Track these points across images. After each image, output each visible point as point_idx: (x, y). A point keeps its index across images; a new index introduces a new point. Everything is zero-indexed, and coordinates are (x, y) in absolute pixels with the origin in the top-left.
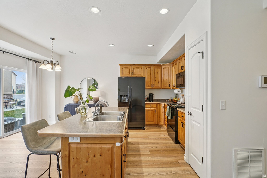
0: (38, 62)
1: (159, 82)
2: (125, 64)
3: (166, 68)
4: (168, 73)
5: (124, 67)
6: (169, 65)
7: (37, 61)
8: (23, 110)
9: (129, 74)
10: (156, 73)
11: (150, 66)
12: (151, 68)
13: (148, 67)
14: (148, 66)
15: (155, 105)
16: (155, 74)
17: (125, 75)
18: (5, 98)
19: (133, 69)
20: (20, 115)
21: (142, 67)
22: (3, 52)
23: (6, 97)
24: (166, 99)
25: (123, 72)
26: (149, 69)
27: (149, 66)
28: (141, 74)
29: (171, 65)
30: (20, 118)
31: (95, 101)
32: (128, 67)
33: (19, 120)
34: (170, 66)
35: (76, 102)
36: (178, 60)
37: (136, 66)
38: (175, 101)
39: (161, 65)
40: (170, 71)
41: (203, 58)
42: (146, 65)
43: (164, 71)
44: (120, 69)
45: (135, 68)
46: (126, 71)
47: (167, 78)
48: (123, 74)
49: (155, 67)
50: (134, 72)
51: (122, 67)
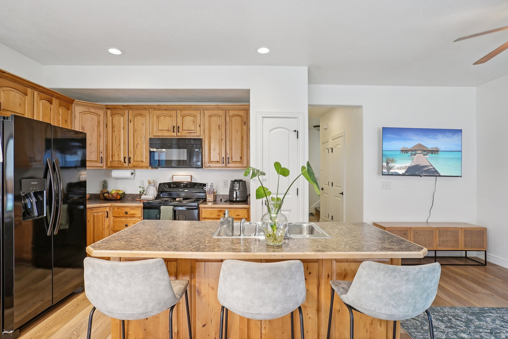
3: (91, 113)
4: (96, 128)
6: (99, 108)
10: (62, 122)
11: (48, 94)
12: (50, 102)
13: (45, 96)
14: (44, 92)
21: (29, 90)
27: (48, 96)
28: (24, 115)
29: (106, 110)
34: (103, 112)
36: (149, 108)
37: (6, 78)
38: (119, 197)
39: (74, 100)
40: (102, 123)
41: (298, 138)
42: (39, 86)
43: (83, 120)
45: (5, 89)
47: (95, 140)
49: (59, 103)
50: (3, 101)
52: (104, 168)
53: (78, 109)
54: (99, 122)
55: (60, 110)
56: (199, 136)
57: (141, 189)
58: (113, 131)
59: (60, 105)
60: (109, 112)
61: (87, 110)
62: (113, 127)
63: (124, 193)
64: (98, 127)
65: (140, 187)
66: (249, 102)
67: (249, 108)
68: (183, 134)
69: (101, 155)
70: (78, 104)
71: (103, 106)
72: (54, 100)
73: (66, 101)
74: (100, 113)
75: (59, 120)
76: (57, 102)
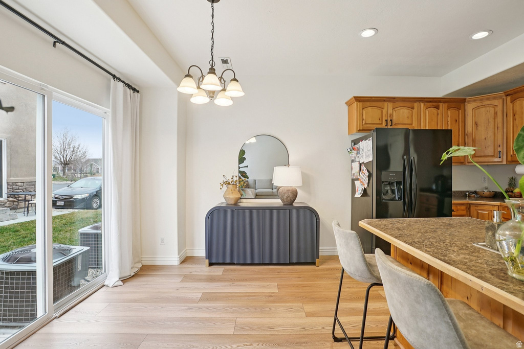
0: (134, 90)
2: (372, 98)
3: (485, 106)
4: (491, 120)
5: (368, 104)
6: (497, 98)
7: (131, 87)
8: (64, 218)
9: (380, 124)
11: (435, 102)
12: (437, 108)
13: (431, 104)
14: (430, 102)
15: (463, 207)
16: (449, 123)
17: (369, 125)
18: (24, 190)
19: (390, 111)
20: (60, 231)
21: (416, 105)
22: (53, 40)
23: (26, 189)
24: (467, 191)
25: (364, 117)
26: (434, 110)
27: (434, 104)
28: (411, 124)
29: (505, 98)
30: (82, 247)
31: (289, 199)
32: (380, 104)
33: (80, 254)
34: (501, 101)
35: (233, 202)
37: (397, 101)
39: (466, 99)
40: (500, 114)
43: (476, 116)
44: (357, 111)
45: (396, 109)
46: (373, 116)
47: (491, 134)
48: (364, 123)
49: (447, 107)
50: (394, 118)
51: (361, 103)
52: (505, 163)
53: (470, 107)
54: (496, 113)
55: (449, 112)
58: (514, 119)
59: (449, 108)
60: (509, 98)
61: (481, 104)
62: (514, 115)
64: (494, 119)
69: (500, 149)
70: (470, 101)
71: (501, 93)
72: (441, 105)
73: (456, 102)
74: (498, 103)
75: (448, 122)
76: (445, 105)
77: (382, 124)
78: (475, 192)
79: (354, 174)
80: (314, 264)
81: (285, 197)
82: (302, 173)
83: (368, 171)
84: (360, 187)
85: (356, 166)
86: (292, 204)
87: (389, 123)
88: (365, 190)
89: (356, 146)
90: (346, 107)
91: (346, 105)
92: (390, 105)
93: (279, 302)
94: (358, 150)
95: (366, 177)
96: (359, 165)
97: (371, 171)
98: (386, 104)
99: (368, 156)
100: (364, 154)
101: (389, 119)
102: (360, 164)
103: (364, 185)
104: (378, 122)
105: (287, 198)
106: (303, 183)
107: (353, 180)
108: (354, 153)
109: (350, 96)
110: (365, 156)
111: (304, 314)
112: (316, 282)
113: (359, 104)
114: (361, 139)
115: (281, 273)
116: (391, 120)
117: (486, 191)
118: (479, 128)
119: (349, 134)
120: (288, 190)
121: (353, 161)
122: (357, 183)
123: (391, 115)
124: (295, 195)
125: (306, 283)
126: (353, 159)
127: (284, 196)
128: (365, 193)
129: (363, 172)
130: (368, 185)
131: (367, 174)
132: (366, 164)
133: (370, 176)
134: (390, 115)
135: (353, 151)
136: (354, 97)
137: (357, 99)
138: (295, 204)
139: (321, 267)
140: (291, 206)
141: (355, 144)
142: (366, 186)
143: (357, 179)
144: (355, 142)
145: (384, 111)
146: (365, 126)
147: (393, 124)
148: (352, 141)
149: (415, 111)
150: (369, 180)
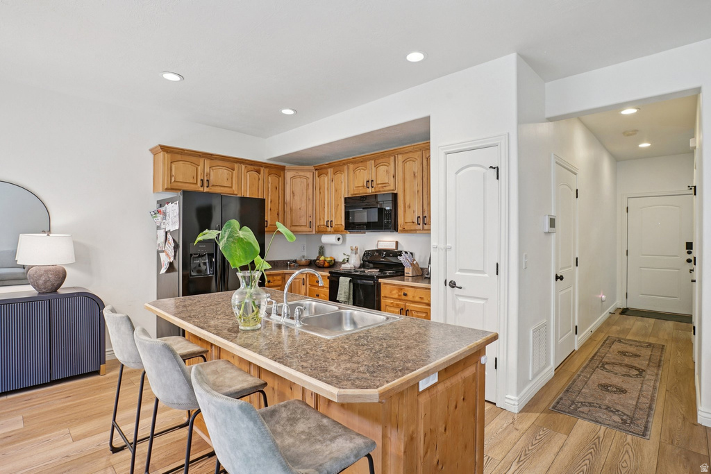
1: (278, 215)
2: (184, 150)
3: (300, 177)
4: (305, 191)
5: (179, 157)
6: (309, 171)
9: (194, 184)
10: (272, 189)
11: (257, 165)
12: (258, 172)
13: (249, 167)
14: (252, 165)
16: (270, 189)
17: (179, 184)
19: (207, 170)
21: (236, 166)
24: (289, 261)
25: (173, 173)
26: (255, 174)
27: (256, 167)
29: (314, 171)
31: (49, 283)
32: (194, 159)
34: (312, 174)
36: (347, 163)
37: (216, 159)
38: (326, 264)
39: (285, 167)
40: (311, 186)
41: (498, 178)
42: (246, 160)
43: (293, 185)
44: (164, 164)
45: (214, 168)
46: (185, 174)
47: (304, 204)
48: (173, 180)
49: (269, 172)
50: (212, 178)
51: (169, 155)
52: (314, 233)
53: (289, 175)
54: (308, 185)
55: (270, 178)
56: (393, 190)
57: (346, 257)
58: (320, 193)
59: (270, 174)
60: (317, 173)
61: (297, 174)
62: (319, 189)
63: (335, 260)
64: (307, 190)
65: (344, 254)
66: (429, 139)
67: (429, 146)
68: (377, 190)
69: (311, 220)
70: (289, 170)
71: (312, 168)
72: (262, 169)
73: (277, 169)
74: (309, 175)
75: (268, 188)
76: (267, 171)
77: (196, 183)
78: (295, 261)
79: (159, 244)
80: (97, 373)
81: (41, 282)
82: (75, 243)
83: (174, 240)
84: (166, 260)
85: (161, 234)
86: (55, 291)
87: (206, 184)
88: (171, 264)
89: (162, 209)
90: (151, 156)
91: (150, 152)
92: (207, 162)
93: (23, 440)
94: (165, 214)
95: (172, 248)
96: (164, 234)
97: (177, 240)
98: (202, 160)
99: (174, 224)
100: (170, 220)
101: (205, 179)
102: (166, 233)
103: (170, 258)
104: (191, 181)
105: (45, 282)
106: (77, 257)
107: (158, 252)
108: (160, 217)
109: (155, 143)
110: (171, 223)
111: (70, 440)
112: (97, 396)
113: (166, 155)
114: (168, 201)
115: (34, 400)
116: (208, 180)
117: (303, 260)
118: (296, 197)
119: (154, 192)
120: (46, 271)
121: (158, 228)
122: (162, 255)
123: (208, 175)
124: (62, 276)
125: (79, 401)
126: (159, 225)
127: (39, 279)
128: (171, 268)
129: (169, 242)
130: (175, 258)
131: (173, 245)
132: (172, 233)
133: (176, 248)
134: (207, 173)
135: (158, 215)
136: (160, 146)
137: (164, 149)
138: (60, 291)
139: (107, 375)
140: (53, 294)
141: (161, 207)
142: (172, 259)
143: (163, 251)
144: (161, 204)
145: (199, 168)
146: (175, 184)
147: (210, 185)
148: (158, 202)
149: (235, 172)
150: (175, 252)
